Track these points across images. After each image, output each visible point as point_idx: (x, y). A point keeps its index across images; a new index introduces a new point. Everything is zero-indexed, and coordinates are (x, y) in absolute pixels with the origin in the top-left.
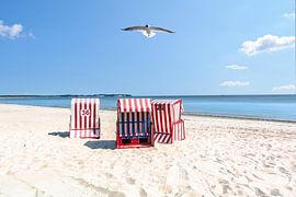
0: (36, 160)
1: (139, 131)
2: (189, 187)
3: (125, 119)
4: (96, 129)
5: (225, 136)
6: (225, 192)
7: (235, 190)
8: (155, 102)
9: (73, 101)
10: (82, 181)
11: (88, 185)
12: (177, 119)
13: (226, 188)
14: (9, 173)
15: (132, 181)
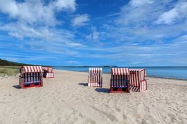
0: (73, 96)
1: (122, 84)
2: (150, 116)
3: (114, 78)
4: (100, 83)
5: (171, 89)
6: (172, 121)
7: (179, 120)
8: (130, 70)
9: (90, 69)
10: (94, 108)
11: (97, 110)
12: (142, 79)
13: (173, 119)
14: (63, 101)
15: (119, 110)
